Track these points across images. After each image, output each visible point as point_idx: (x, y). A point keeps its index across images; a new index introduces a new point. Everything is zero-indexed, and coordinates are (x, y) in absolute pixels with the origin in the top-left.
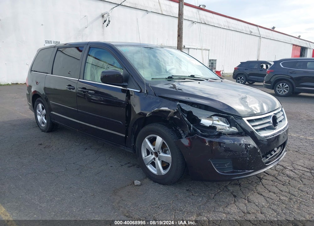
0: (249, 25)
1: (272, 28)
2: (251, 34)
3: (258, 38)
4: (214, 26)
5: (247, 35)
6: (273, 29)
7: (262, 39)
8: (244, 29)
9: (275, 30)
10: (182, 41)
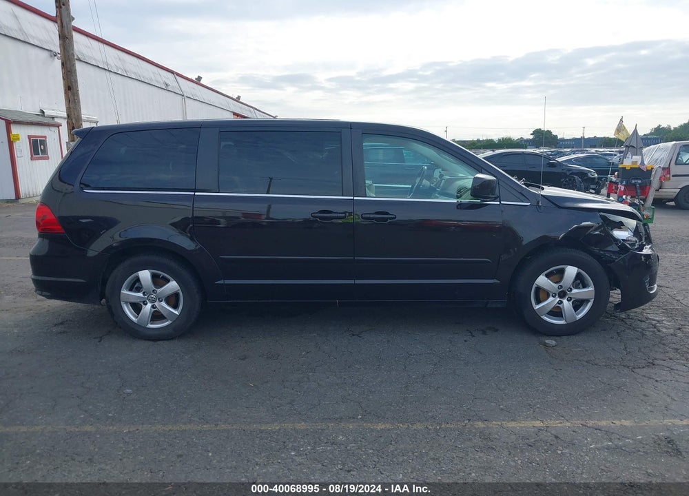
0: (159, 69)
1: (196, 79)
2: (166, 88)
3: (180, 97)
4: (98, 67)
5: (160, 90)
6: (198, 81)
7: (187, 100)
8: (153, 78)
9: (202, 82)
10: (79, 102)
